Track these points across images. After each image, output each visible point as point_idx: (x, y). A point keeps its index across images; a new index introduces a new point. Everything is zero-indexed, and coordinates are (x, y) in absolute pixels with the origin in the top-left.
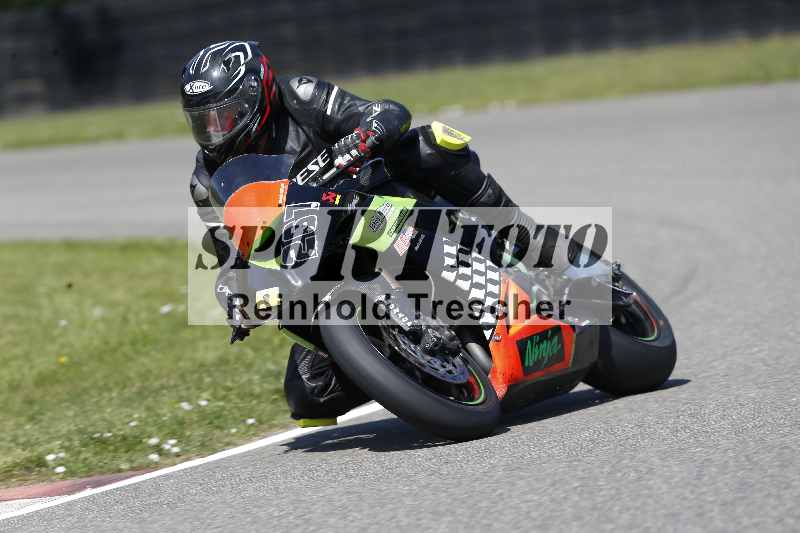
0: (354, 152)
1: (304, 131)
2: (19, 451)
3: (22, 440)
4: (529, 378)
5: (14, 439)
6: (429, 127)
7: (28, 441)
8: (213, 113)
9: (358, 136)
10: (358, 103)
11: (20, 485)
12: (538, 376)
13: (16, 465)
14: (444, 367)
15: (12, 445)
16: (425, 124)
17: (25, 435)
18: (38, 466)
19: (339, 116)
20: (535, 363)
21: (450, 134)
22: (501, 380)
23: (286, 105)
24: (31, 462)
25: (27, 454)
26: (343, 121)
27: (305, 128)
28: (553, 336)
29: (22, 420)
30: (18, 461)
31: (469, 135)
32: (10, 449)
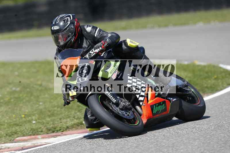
0: (100, 48)
1: (88, 41)
2: (76, 120)
3: (76, 117)
4: (154, 117)
5: (74, 117)
6: (126, 40)
7: (78, 118)
8: (60, 36)
9: (102, 43)
10: (104, 33)
11: (76, 130)
12: (157, 116)
13: (74, 124)
14: (126, 114)
15: (73, 118)
16: (125, 40)
17: (77, 116)
18: (81, 124)
19: (98, 37)
20: (156, 112)
21: (132, 43)
22: (145, 118)
23: (83, 33)
24: (79, 123)
25: (78, 121)
26: (100, 38)
27: (89, 40)
28: (163, 104)
29: (76, 111)
30: (75, 123)
31: (138, 43)
32: (73, 120)
